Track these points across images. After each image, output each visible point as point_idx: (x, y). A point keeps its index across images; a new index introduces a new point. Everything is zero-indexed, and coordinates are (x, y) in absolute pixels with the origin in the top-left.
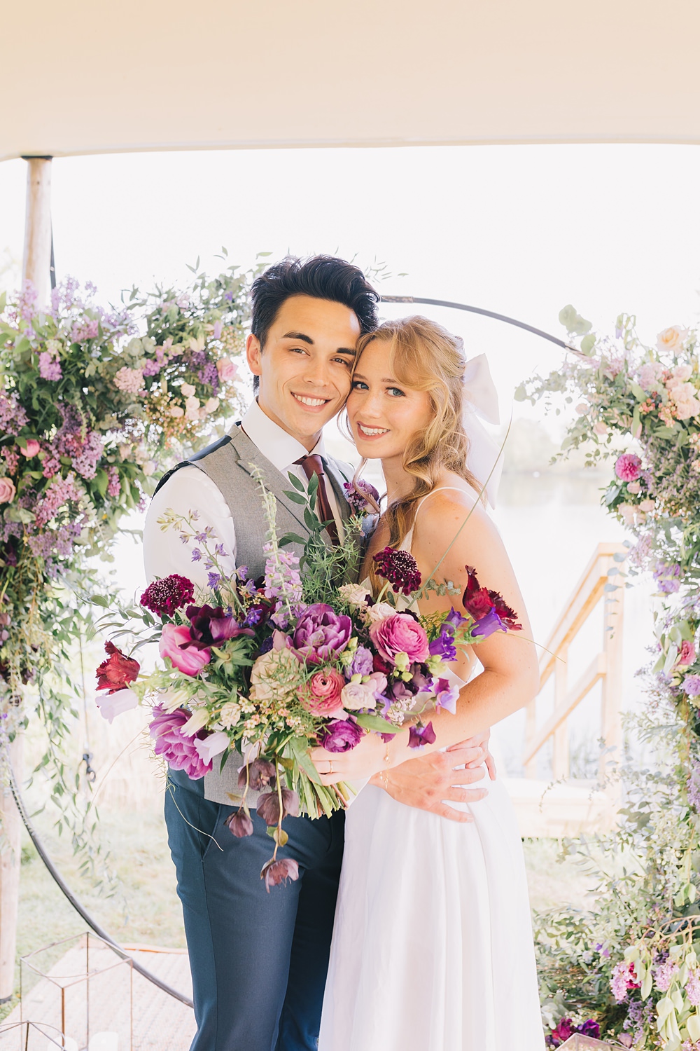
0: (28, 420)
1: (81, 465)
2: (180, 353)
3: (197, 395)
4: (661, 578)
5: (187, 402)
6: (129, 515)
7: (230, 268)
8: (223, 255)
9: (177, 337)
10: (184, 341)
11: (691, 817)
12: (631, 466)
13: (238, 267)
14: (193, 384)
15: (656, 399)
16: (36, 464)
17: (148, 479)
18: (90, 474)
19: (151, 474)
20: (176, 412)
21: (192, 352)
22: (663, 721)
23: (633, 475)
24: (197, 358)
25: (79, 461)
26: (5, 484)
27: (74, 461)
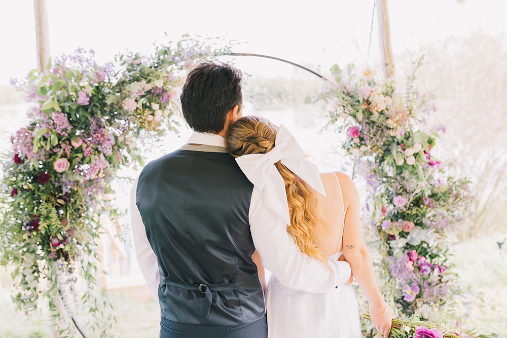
0: (72, 127)
1: (105, 149)
2: (151, 88)
3: (160, 108)
4: (369, 179)
5: (156, 113)
6: (121, 169)
7: (169, 43)
8: (165, 35)
9: (148, 80)
10: (151, 81)
11: (391, 280)
12: (355, 132)
13: (172, 42)
14: (158, 103)
15: (368, 103)
16: (80, 150)
17: (132, 151)
18: (109, 152)
19: (133, 148)
20: (150, 118)
21: (157, 87)
22: (372, 240)
23: (357, 135)
24: (159, 90)
25: (103, 147)
26: (64, 162)
27: (99, 146)
